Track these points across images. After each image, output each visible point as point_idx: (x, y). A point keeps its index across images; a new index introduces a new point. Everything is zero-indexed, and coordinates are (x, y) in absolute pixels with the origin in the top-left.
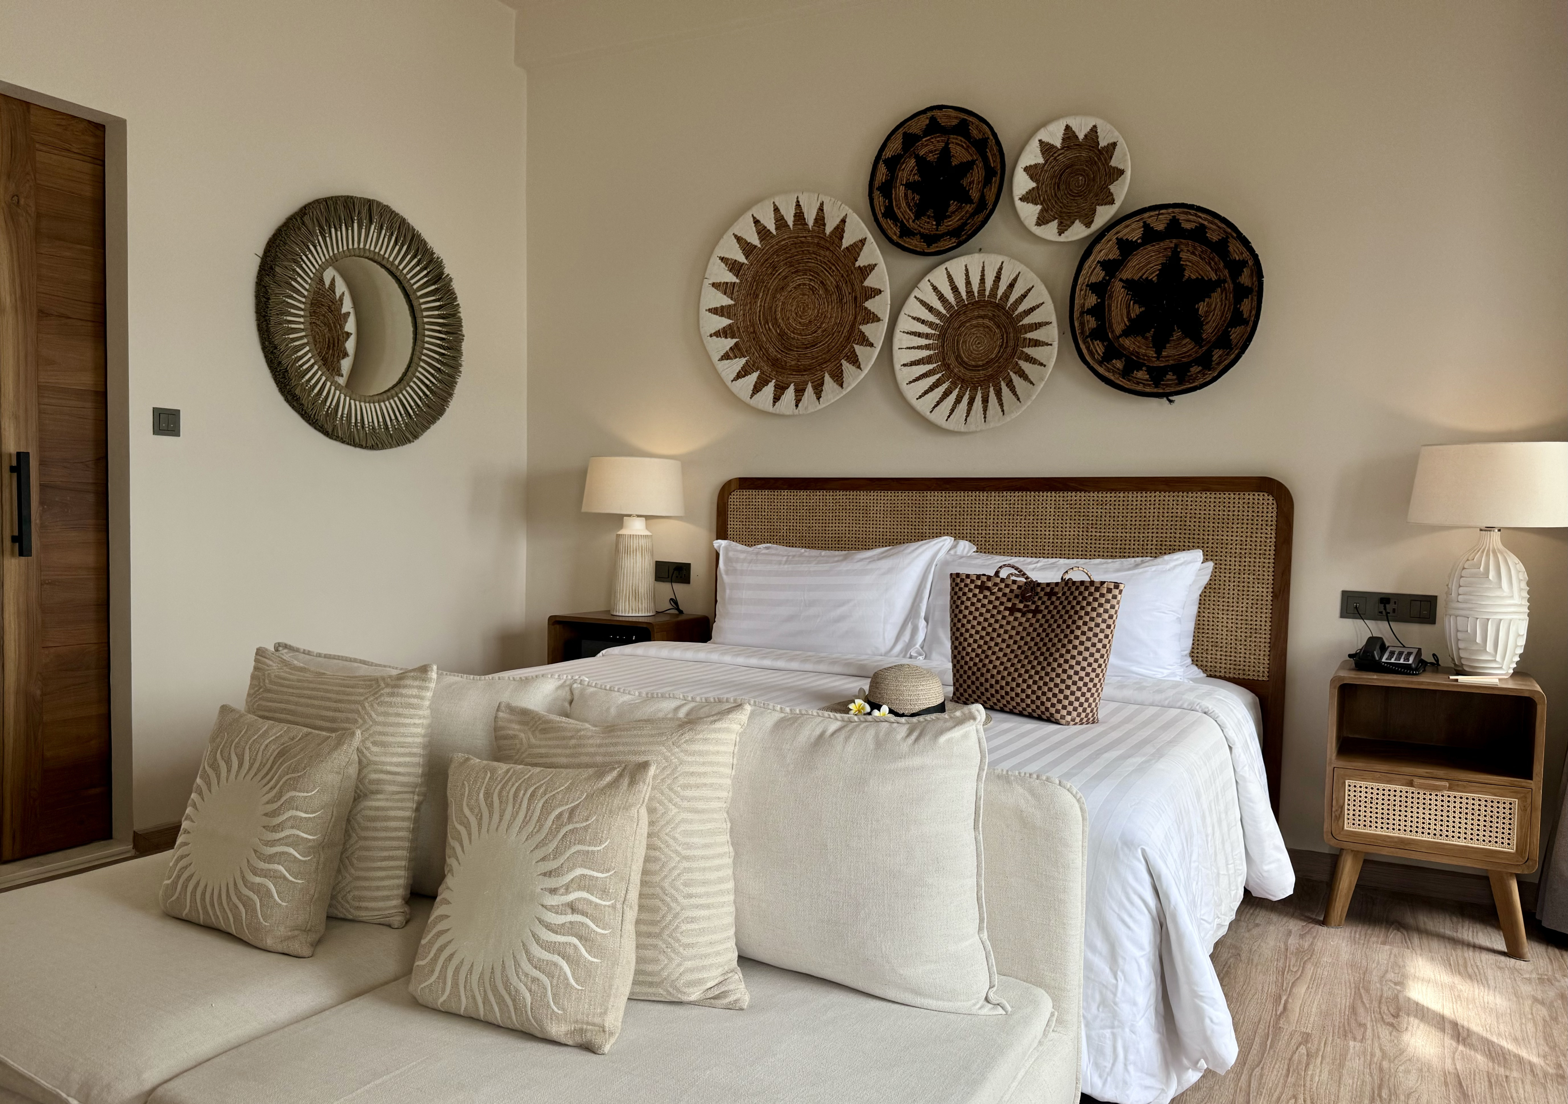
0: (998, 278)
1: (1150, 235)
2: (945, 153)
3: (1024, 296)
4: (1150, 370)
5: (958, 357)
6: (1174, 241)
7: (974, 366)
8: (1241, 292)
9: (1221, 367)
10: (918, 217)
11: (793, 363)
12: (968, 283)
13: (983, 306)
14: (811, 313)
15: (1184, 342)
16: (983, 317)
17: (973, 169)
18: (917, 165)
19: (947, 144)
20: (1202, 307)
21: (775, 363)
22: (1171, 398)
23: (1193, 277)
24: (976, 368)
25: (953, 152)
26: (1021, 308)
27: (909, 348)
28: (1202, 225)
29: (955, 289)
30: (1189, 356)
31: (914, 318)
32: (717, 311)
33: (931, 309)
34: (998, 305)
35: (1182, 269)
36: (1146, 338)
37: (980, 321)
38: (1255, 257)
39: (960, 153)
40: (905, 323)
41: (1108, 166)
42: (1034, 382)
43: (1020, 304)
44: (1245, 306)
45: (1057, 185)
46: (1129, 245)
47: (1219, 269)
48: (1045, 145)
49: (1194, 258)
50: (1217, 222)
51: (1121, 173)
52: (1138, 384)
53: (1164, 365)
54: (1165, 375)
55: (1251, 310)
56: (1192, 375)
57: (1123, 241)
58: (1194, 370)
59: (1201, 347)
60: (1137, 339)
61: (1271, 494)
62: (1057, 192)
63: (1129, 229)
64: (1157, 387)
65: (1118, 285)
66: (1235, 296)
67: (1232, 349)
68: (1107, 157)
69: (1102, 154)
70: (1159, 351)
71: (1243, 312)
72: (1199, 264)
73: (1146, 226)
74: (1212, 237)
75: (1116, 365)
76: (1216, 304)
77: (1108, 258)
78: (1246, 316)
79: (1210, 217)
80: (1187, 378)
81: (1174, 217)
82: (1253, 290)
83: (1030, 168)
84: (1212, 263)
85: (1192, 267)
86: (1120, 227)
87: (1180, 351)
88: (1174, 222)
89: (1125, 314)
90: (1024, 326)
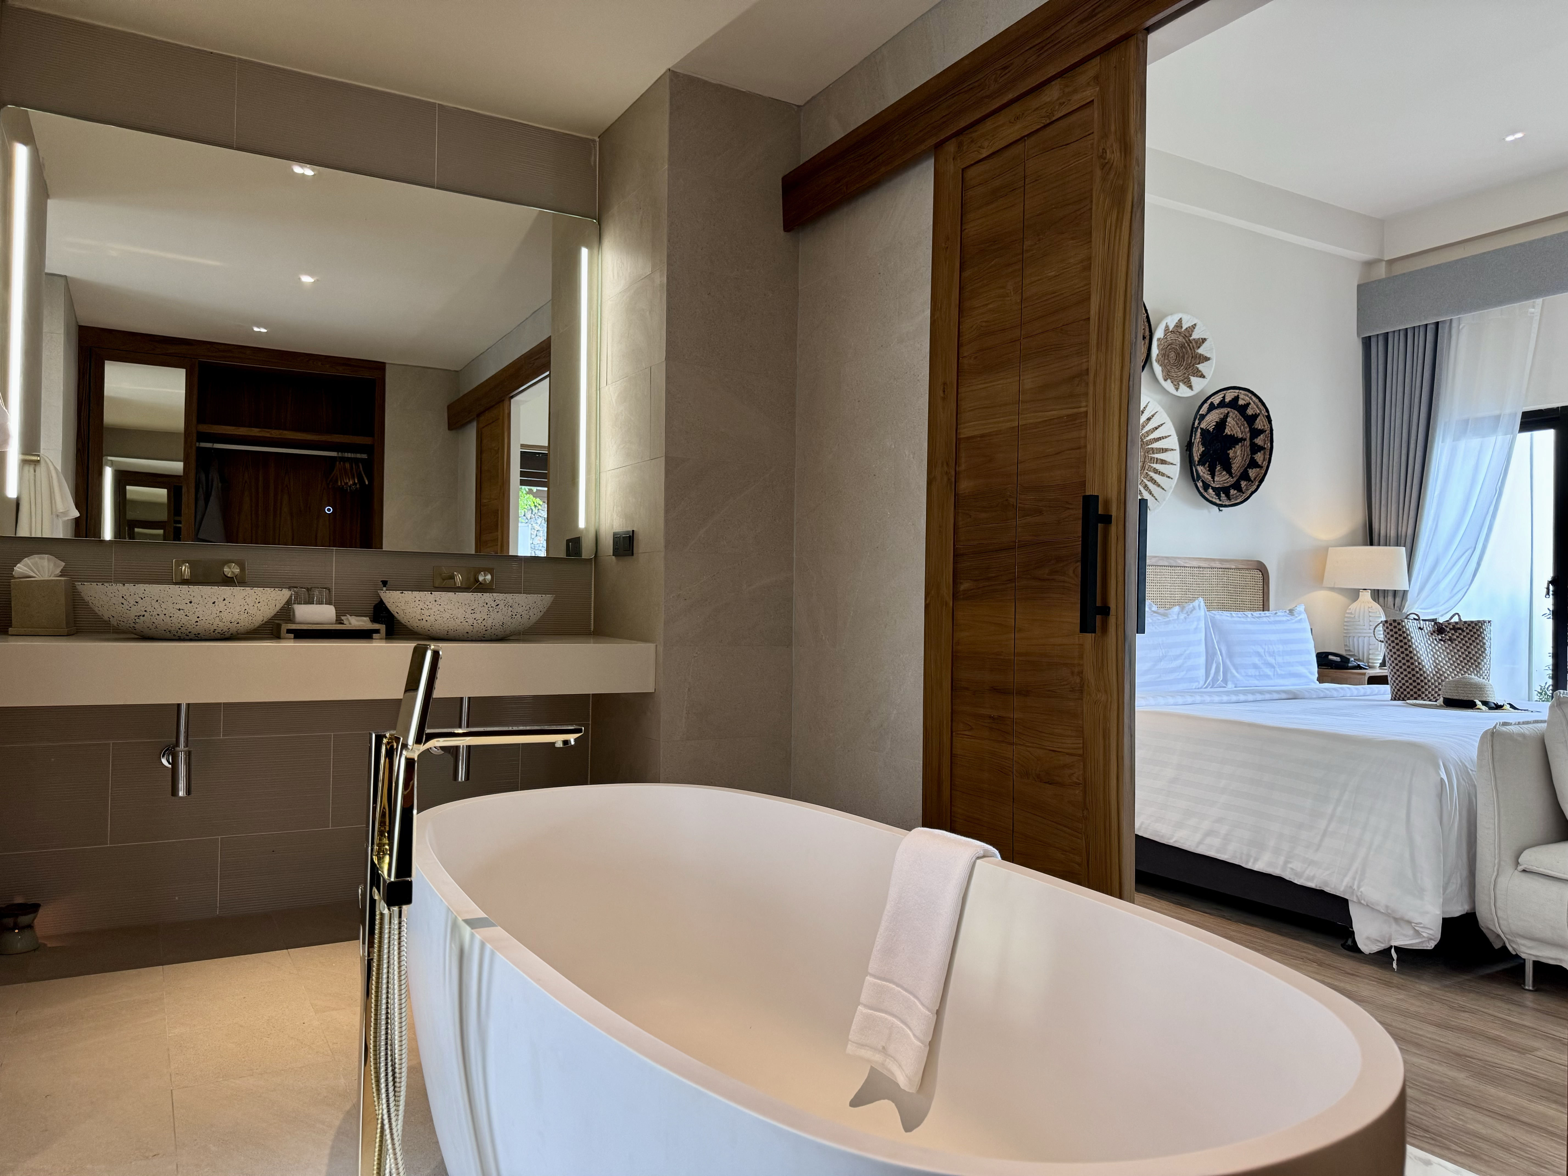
3: (1157, 428)
4: (1214, 489)
6: (1229, 409)
8: (1255, 449)
9: (1249, 492)
20: (1231, 453)
22: (1221, 509)
23: (1229, 433)
26: (1152, 436)
28: (1249, 405)
30: (1229, 482)
35: (1225, 428)
36: (1205, 469)
38: (1272, 430)
41: (1195, 351)
42: (1165, 489)
43: (1152, 433)
44: (1259, 457)
45: (1164, 355)
46: (1212, 407)
47: (1245, 432)
48: (1167, 327)
49: (1233, 422)
50: (1259, 404)
51: (1207, 359)
52: (1212, 497)
53: (1217, 486)
54: (1220, 494)
55: (1264, 460)
56: (1233, 495)
57: (1212, 403)
58: (1233, 492)
59: (1233, 478)
60: (1202, 468)
61: (1261, 571)
62: (1164, 359)
63: (1218, 398)
64: (1220, 501)
65: (1199, 430)
66: (1251, 450)
67: (1252, 482)
68: (1195, 346)
69: (1191, 342)
70: (1213, 477)
71: (1258, 461)
72: (1235, 426)
73: (1224, 397)
74: (1250, 412)
75: (1200, 484)
76: (1239, 453)
77: (1203, 413)
78: (1260, 463)
79: (1257, 401)
80: (1231, 497)
81: (1238, 395)
82: (1265, 448)
83: (1159, 340)
84: (1242, 427)
85: (1230, 427)
86: (1216, 395)
87: (1222, 479)
88: (1237, 398)
89: (1198, 450)
90: (1152, 449)
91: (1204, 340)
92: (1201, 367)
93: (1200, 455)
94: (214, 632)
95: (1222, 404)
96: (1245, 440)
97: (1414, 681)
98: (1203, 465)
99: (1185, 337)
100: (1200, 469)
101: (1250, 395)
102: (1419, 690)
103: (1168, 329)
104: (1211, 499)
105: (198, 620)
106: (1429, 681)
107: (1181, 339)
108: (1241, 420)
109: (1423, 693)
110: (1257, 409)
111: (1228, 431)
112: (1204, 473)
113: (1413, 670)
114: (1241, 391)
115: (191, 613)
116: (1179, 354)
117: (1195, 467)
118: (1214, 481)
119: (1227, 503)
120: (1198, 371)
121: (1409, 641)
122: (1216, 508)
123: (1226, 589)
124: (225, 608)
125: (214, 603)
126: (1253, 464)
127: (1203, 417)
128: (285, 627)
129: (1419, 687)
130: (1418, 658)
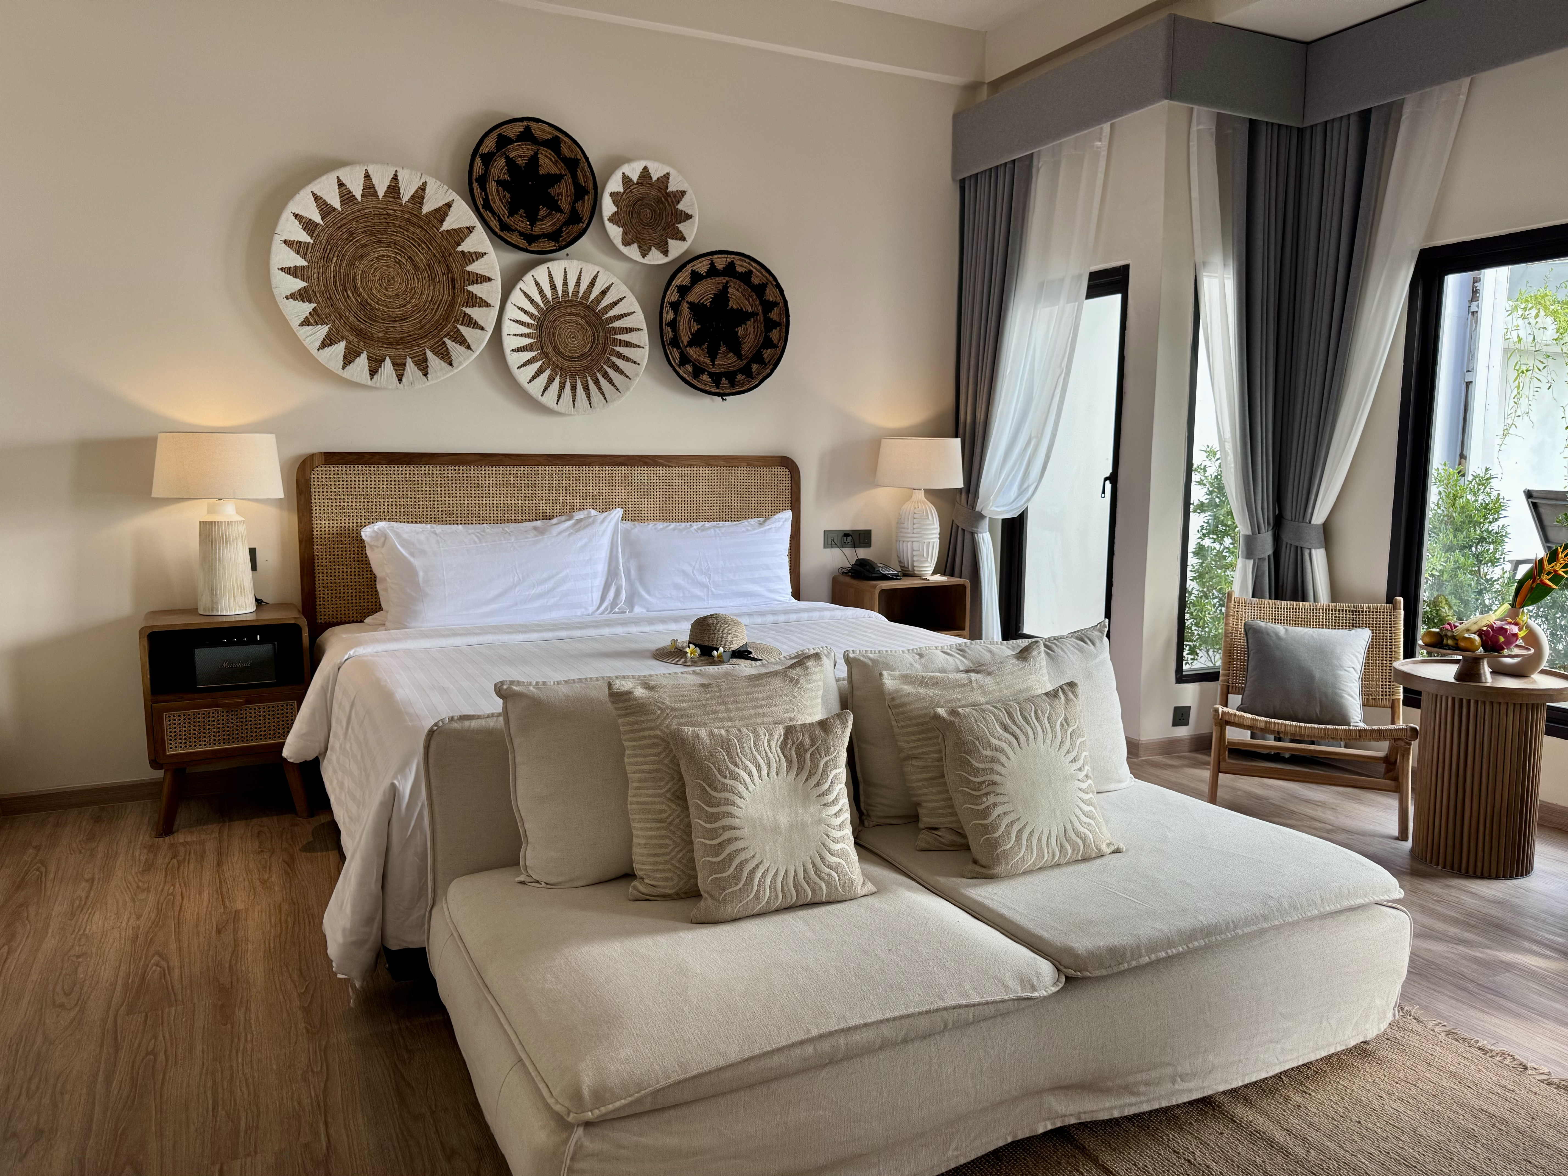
0: (592, 284)
1: (713, 271)
2: (534, 160)
3: (615, 303)
4: (711, 375)
5: (555, 348)
6: (727, 278)
7: (570, 357)
8: (770, 325)
9: (761, 377)
10: (511, 214)
11: (380, 335)
12: (565, 284)
13: (575, 305)
14: (397, 286)
15: (729, 356)
16: (576, 315)
17: (560, 182)
18: (506, 165)
19: (536, 154)
20: (740, 331)
21: (360, 334)
22: (724, 398)
23: (735, 307)
24: (571, 359)
25: (541, 162)
26: (611, 313)
27: (515, 335)
28: (750, 272)
29: (553, 287)
30: (735, 366)
31: (519, 308)
32: (293, 271)
33: (532, 301)
34: (588, 307)
35: (727, 300)
36: (703, 350)
37: (573, 318)
38: (786, 302)
39: (547, 164)
40: (511, 312)
41: (675, 207)
42: (630, 377)
43: (612, 309)
44: (774, 335)
45: (626, 213)
46: (696, 276)
47: (755, 305)
48: (625, 179)
49: (738, 294)
50: (763, 271)
51: (689, 217)
52: (706, 385)
53: (717, 371)
54: (720, 380)
55: (778, 338)
56: (739, 381)
57: (692, 273)
58: (740, 377)
59: (741, 360)
60: (695, 349)
61: (786, 467)
63: (701, 264)
64: (720, 388)
65: (683, 305)
66: (764, 326)
67: (766, 365)
68: (673, 201)
69: (667, 197)
70: (713, 361)
71: (773, 339)
72: (738, 297)
73: (711, 264)
74: (756, 280)
75: (686, 370)
76: (750, 330)
77: (682, 284)
78: (775, 342)
79: (760, 268)
80: (736, 383)
81: (731, 261)
82: (782, 324)
83: (612, 193)
84: (751, 300)
85: (734, 299)
86: (696, 262)
87: (726, 361)
88: (731, 265)
89: (688, 329)
90: (614, 328)
91: (682, 193)
92: (681, 227)
93: (692, 335)
96: (757, 314)
98: (699, 345)
99: (657, 189)
100: (692, 350)
101: (748, 261)
103: (629, 181)
104: (703, 387)
107: (654, 193)
108: (747, 290)
110: (762, 276)
111: (732, 304)
112: (697, 356)
114: (731, 256)
116: (656, 211)
117: (681, 349)
118: (712, 365)
119: (730, 391)
120: (678, 231)
122: (715, 398)
126: (768, 343)
127: (683, 289)
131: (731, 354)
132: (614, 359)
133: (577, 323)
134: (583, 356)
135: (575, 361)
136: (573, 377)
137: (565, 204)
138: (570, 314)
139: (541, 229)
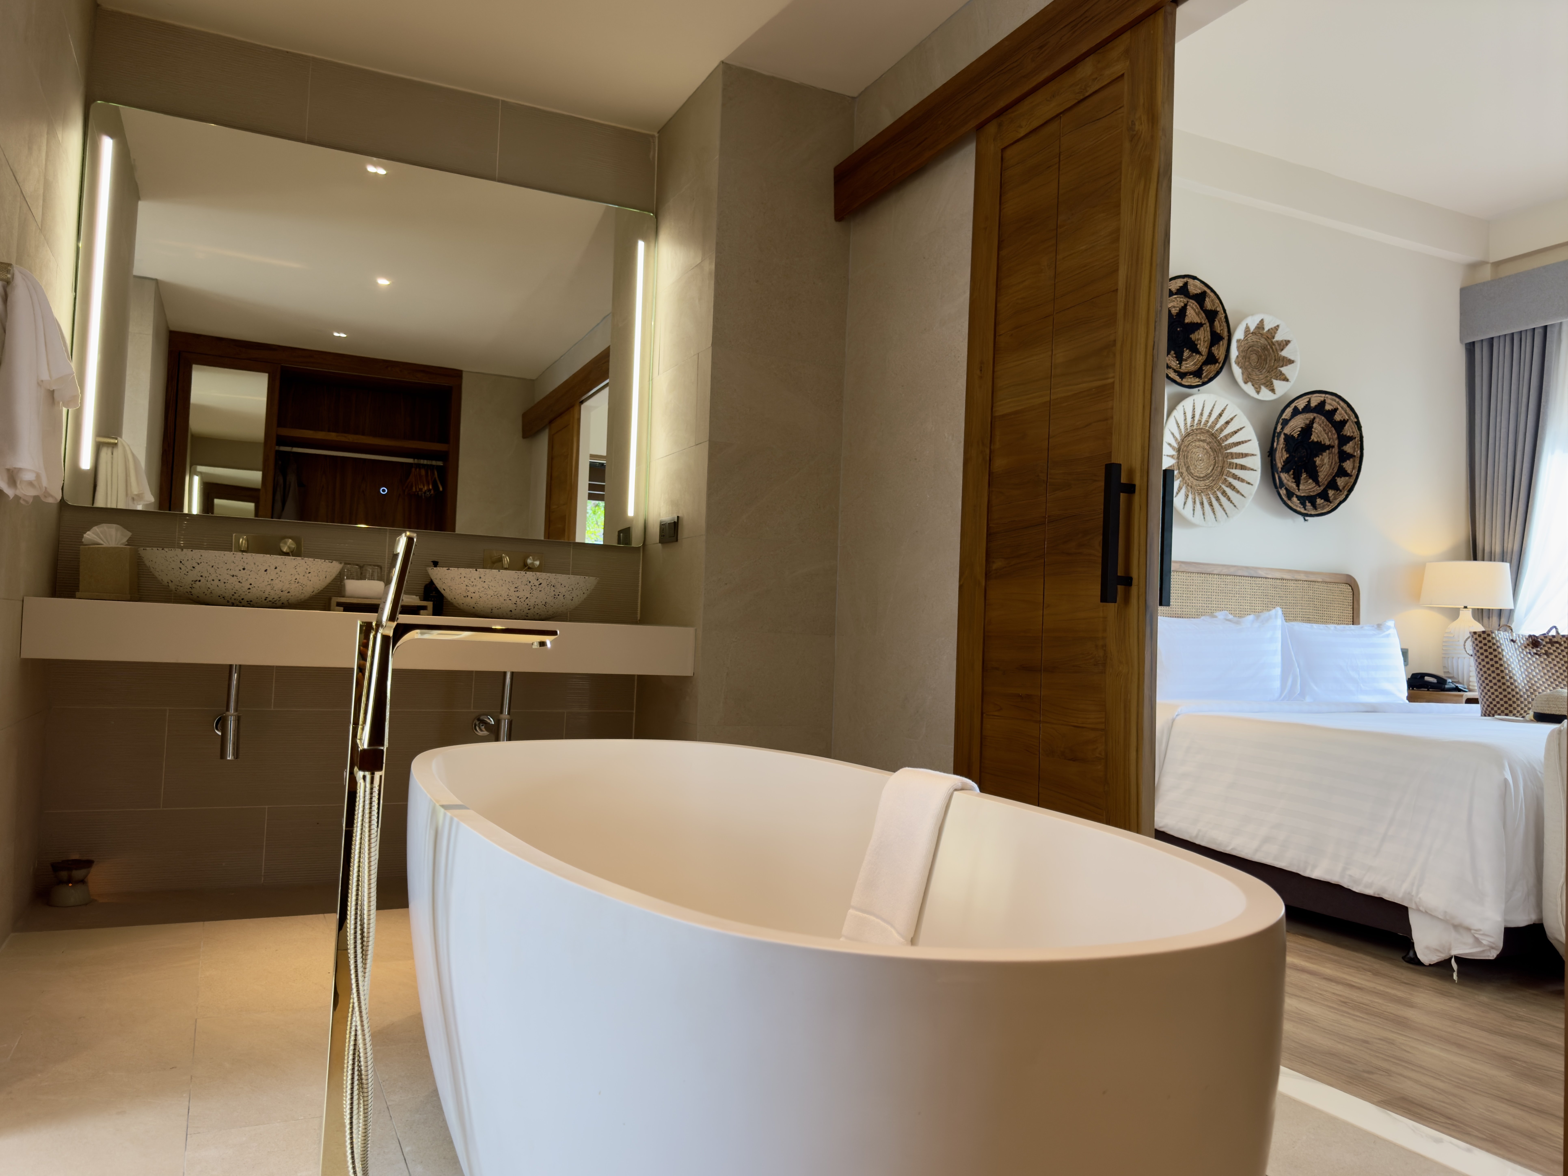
0: (1221, 415)
2: (1184, 311)
3: (1236, 432)
4: (1299, 497)
5: (1188, 468)
6: (1315, 415)
7: (1198, 477)
8: (1344, 456)
9: (1337, 502)
13: (1203, 433)
16: (1206, 441)
17: (1200, 329)
19: (1186, 305)
20: (1318, 460)
22: (1307, 518)
23: (1315, 440)
25: (1188, 312)
26: (1231, 441)
27: (1168, 456)
28: (1337, 410)
29: (1194, 416)
30: (1314, 491)
31: (1172, 433)
33: (1179, 427)
34: (1213, 435)
35: (1311, 434)
36: (1290, 476)
37: (1201, 443)
38: (1362, 437)
39: (1192, 314)
41: (1278, 354)
42: (1245, 495)
43: (1231, 437)
44: (1348, 465)
45: (1244, 357)
46: (1296, 412)
47: (1333, 438)
48: (1247, 328)
49: (1319, 428)
50: (1348, 409)
51: (1291, 362)
52: (1297, 506)
53: (1302, 495)
54: (1306, 503)
55: (1353, 468)
56: (1320, 504)
57: (1296, 408)
58: (1319, 501)
59: (1319, 486)
60: (1286, 475)
61: (1350, 586)
62: (1245, 362)
63: (1302, 402)
64: (1305, 510)
65: (1282, 436)
66: (1339, 458)
67: (1341, 491)
68: (1278, 348)
69: (1274, 345)
70: (1298, 486)
71: (1347, 469)
72: (1321, 433)
73: (1309, 402)
74: (1337, 417)
75: (1283, 492)
76: (1326, 460)
77: (1286, 418)
78: (1349, 472)
79: (1345, 406)
80: (1317, 506)
81: (1325, 400)
82: (1355, 456)
83: (1238, 341)
84: (1330, 434)
85: (1317, 433)
86: (1300, 399)
87: (1307, 487)
88: (1323, 403)
89: (1281, 457)
90: (1231, 453)
91: (1287, 342)
92: (1284, 370)
93: (1284, 462)
94: (265, 600)
95: (1307, 409)
96: (1333, 447)
97: (1505, 696)
98: (1287, 472)
99: (1267, 338)
100: (1284, 476)
101: (1337, 400)
102: (1510, 705)
103: (1249, 330)
104: (1295, 508)
105: (250, 587)
106: (1521, 696)
107: (1263, 341)
108: (1328, 426)
109: (1515, 709)
110: (1345, 415)
111: (1314, 438)
112: (1288, 481)
113: (1504, 684)
114: (1327, 395)
115: (244, 580)
116: (1261, 356)
117: (1277, 473)
118: (1299, 490)
119: (1313, 512)
120: (1281, 373)
121: (1499, 653)
122: (1301, 518)
123: (1311, 603)
124: (277, 576)
125: (266, 571)
126: (1342, 472)
127: (1286, 422)
128: (335, 600)
129: (1510, 702)
130: (1510, 671)
131: (1310, 481)
132: (1231, 480)
133: (1204, 449)
134: (1207, 477)
135: (1201, 481)
136: (1199, 494)
137: (1203, 348)
138: (1200, 440)
139: (1186, 367)
